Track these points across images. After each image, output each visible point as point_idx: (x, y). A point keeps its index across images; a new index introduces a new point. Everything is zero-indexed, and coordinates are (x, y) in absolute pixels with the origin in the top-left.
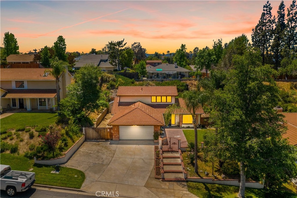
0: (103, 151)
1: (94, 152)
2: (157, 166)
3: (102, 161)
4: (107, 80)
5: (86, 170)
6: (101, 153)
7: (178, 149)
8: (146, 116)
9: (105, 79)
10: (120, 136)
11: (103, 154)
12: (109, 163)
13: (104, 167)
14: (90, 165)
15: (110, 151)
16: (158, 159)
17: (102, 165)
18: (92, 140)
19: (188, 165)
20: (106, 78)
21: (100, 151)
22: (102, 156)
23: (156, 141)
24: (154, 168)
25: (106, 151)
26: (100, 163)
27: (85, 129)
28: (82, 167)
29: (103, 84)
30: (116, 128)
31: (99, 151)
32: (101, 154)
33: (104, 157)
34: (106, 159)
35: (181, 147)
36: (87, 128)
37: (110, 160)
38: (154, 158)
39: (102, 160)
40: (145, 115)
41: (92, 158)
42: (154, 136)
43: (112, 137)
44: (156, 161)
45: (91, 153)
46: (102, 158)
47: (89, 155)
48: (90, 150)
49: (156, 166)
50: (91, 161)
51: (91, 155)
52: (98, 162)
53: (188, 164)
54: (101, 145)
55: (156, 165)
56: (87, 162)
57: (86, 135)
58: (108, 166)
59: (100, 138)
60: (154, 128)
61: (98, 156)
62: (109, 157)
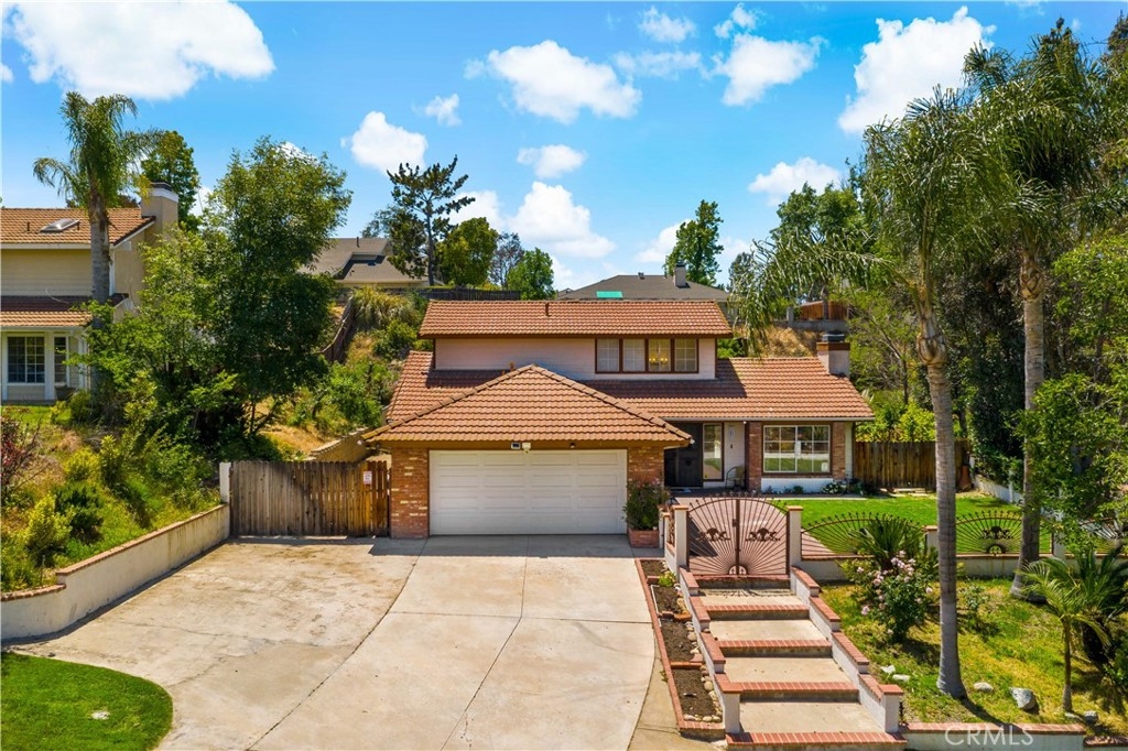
0: (329, 584)
1: (270, 584)
2: (675, 660)
3: (312, 632)
4: (374, 317)
5: (191, 679)
6: (316, 590)
7: (788, 573)
8: (584, 404)
9: (368, 315)
10: (431, 509)
11: (329, 595)
12: (355, 640)
13: (326, 663)
14: (224, 651)
15: (374, 582)
16: (675, 620)
17: (314, 650)
18: (272, 534)
19: (883, 655)
20: (373, 310)
21: (309, 583)
22: (317, 605)
23: (644, 535)
24: (664, 673)
25: (343, 581)
26: (299, 639)
27: (231, 473)
28: (167, 659)
29: (356, 337)
30: (411, 463)
31: (306, 580)
32: (313, 596)
33: (330, 610)
34: (342, 619)
35: (803, 559)
36: (244, 466)
37: (370, 625)
38: (647, 617)
39: (312, 626)
40: (577, 398)
41: (251, 614)
42: (631, 509)
43: (389, 516)
44: (666, 635)
45: (247, 591)
46: (313, 615)
47: (236, 599)
48: (244, 579)
49: (670, 660)
50: (239, 629)
51: (247, 598)
52: (286, 635)
53: (881, 646)
54: (319, 555)
55: (669, 653)
56: (213, 632)
57: (235, 505)
58: (353, 660)
59: (318, 527)
60: (629, 465)
61: (292, 604)
62: (364, 611)
